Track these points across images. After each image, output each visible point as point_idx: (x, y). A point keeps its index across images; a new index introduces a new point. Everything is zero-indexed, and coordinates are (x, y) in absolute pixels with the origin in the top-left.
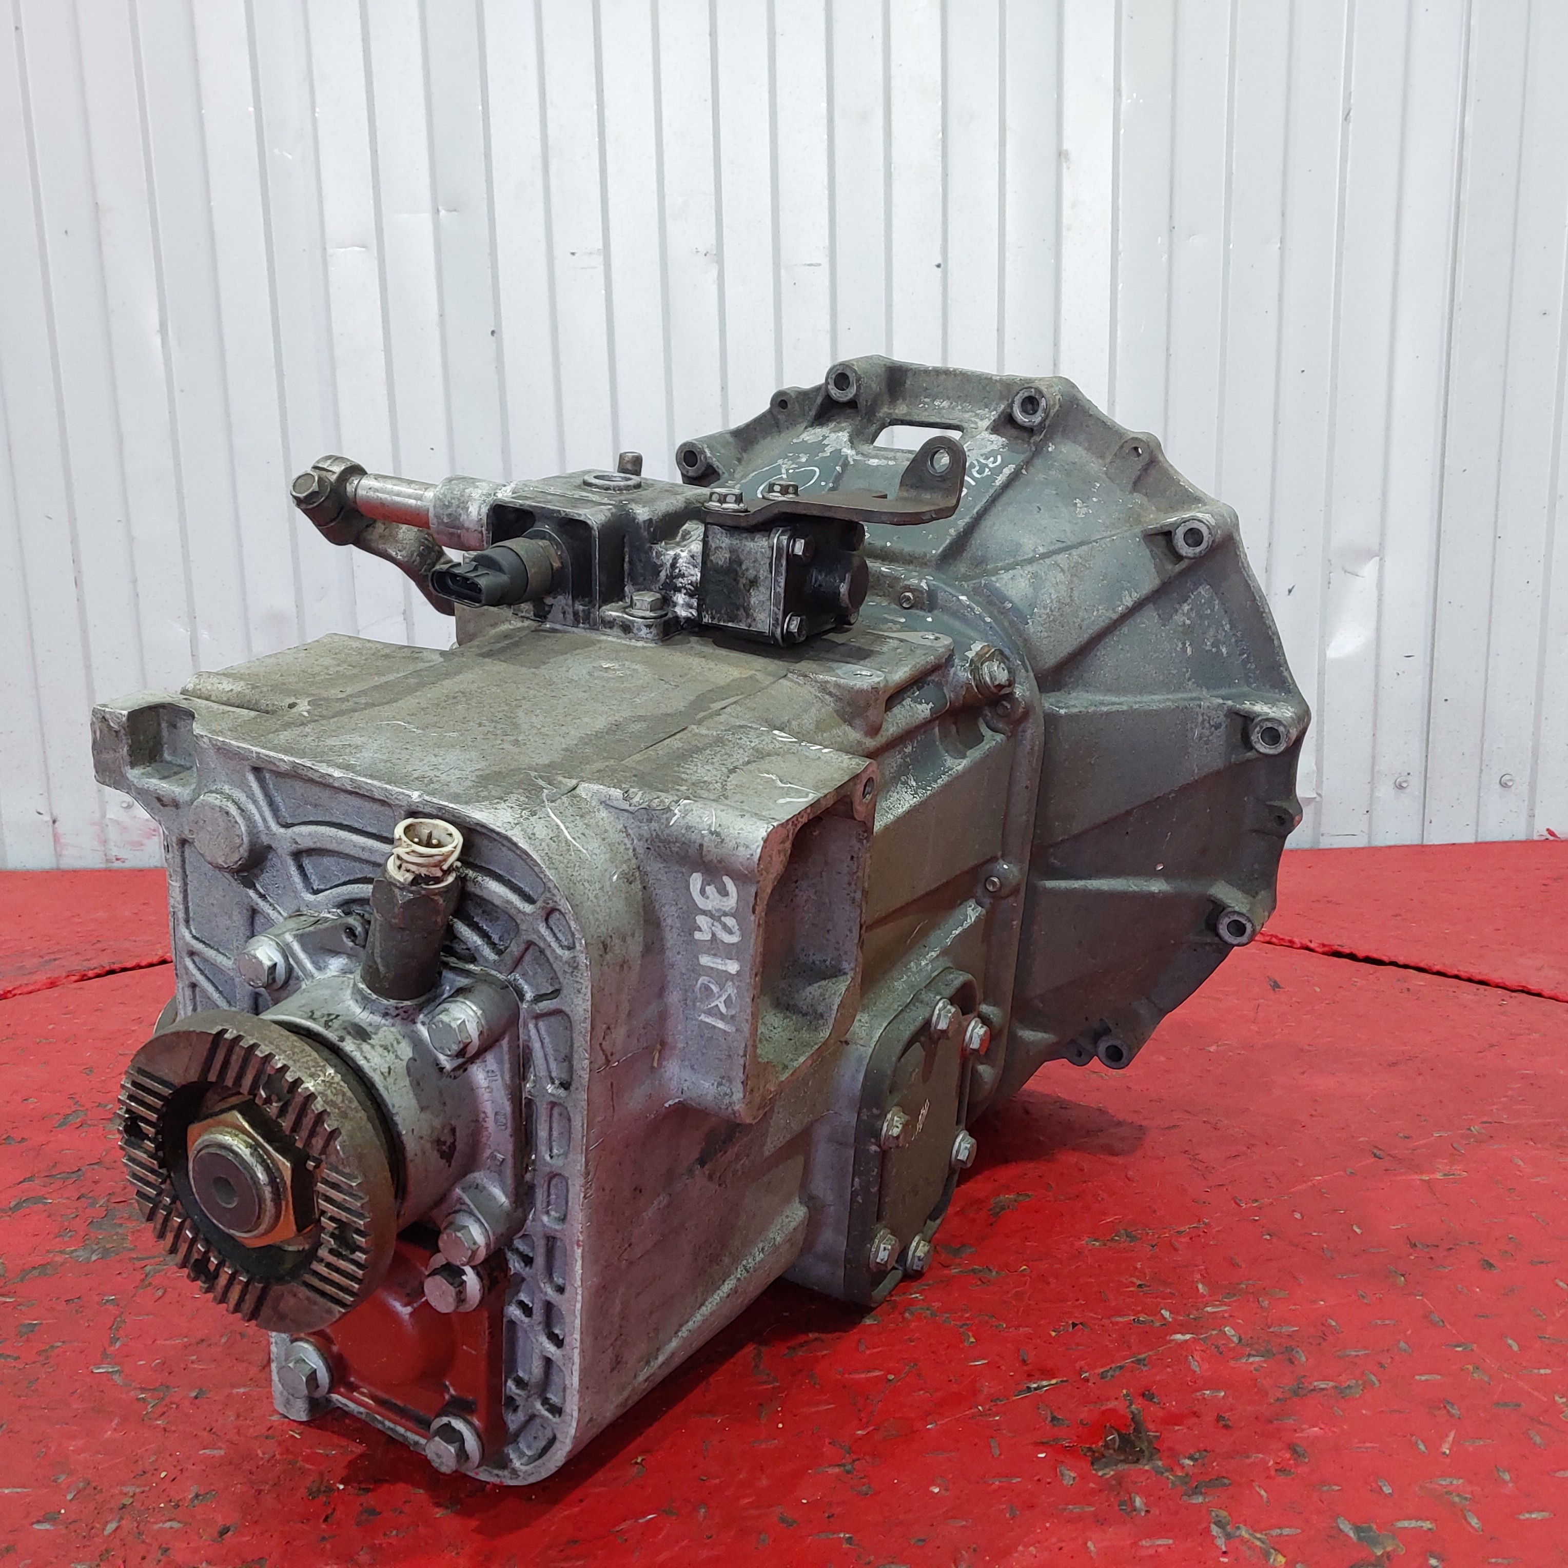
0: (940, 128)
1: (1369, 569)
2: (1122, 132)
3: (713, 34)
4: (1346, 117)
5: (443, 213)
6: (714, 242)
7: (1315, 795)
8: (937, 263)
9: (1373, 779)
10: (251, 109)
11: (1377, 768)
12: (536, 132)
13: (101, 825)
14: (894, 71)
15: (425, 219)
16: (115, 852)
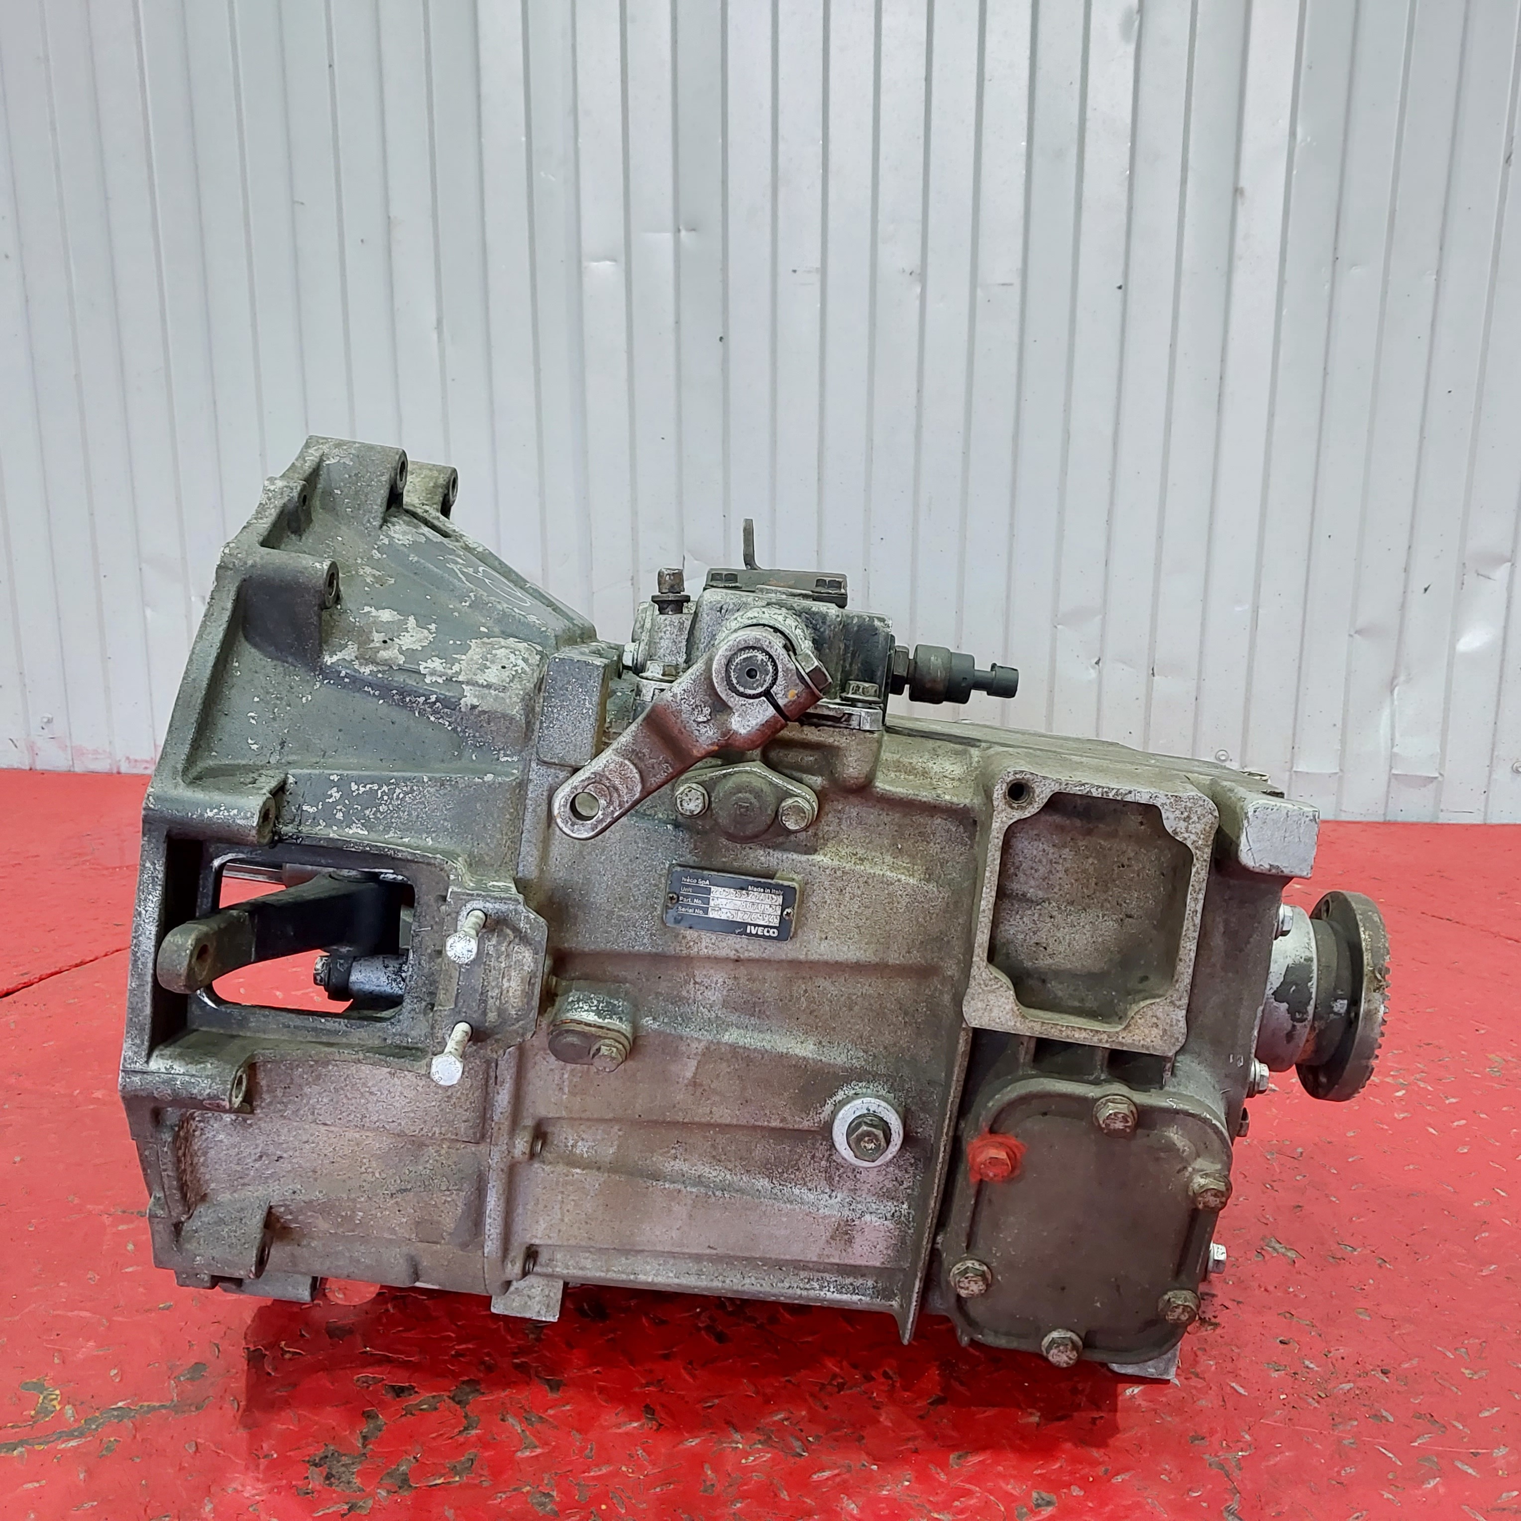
0: (1128, 166)
1: (1501, 573)
2: (1295, 172)
3: (928, 79)
4: (1508, 160)
5: (683, 233)
6: (919, 263)
7: (1437, 775)
8: (1119, 285)
9: (1491, 763)
10: (524, 139)
11: (1496, 753)
12: (769, 165)
14: (1089, 114)
15: (667, 237)
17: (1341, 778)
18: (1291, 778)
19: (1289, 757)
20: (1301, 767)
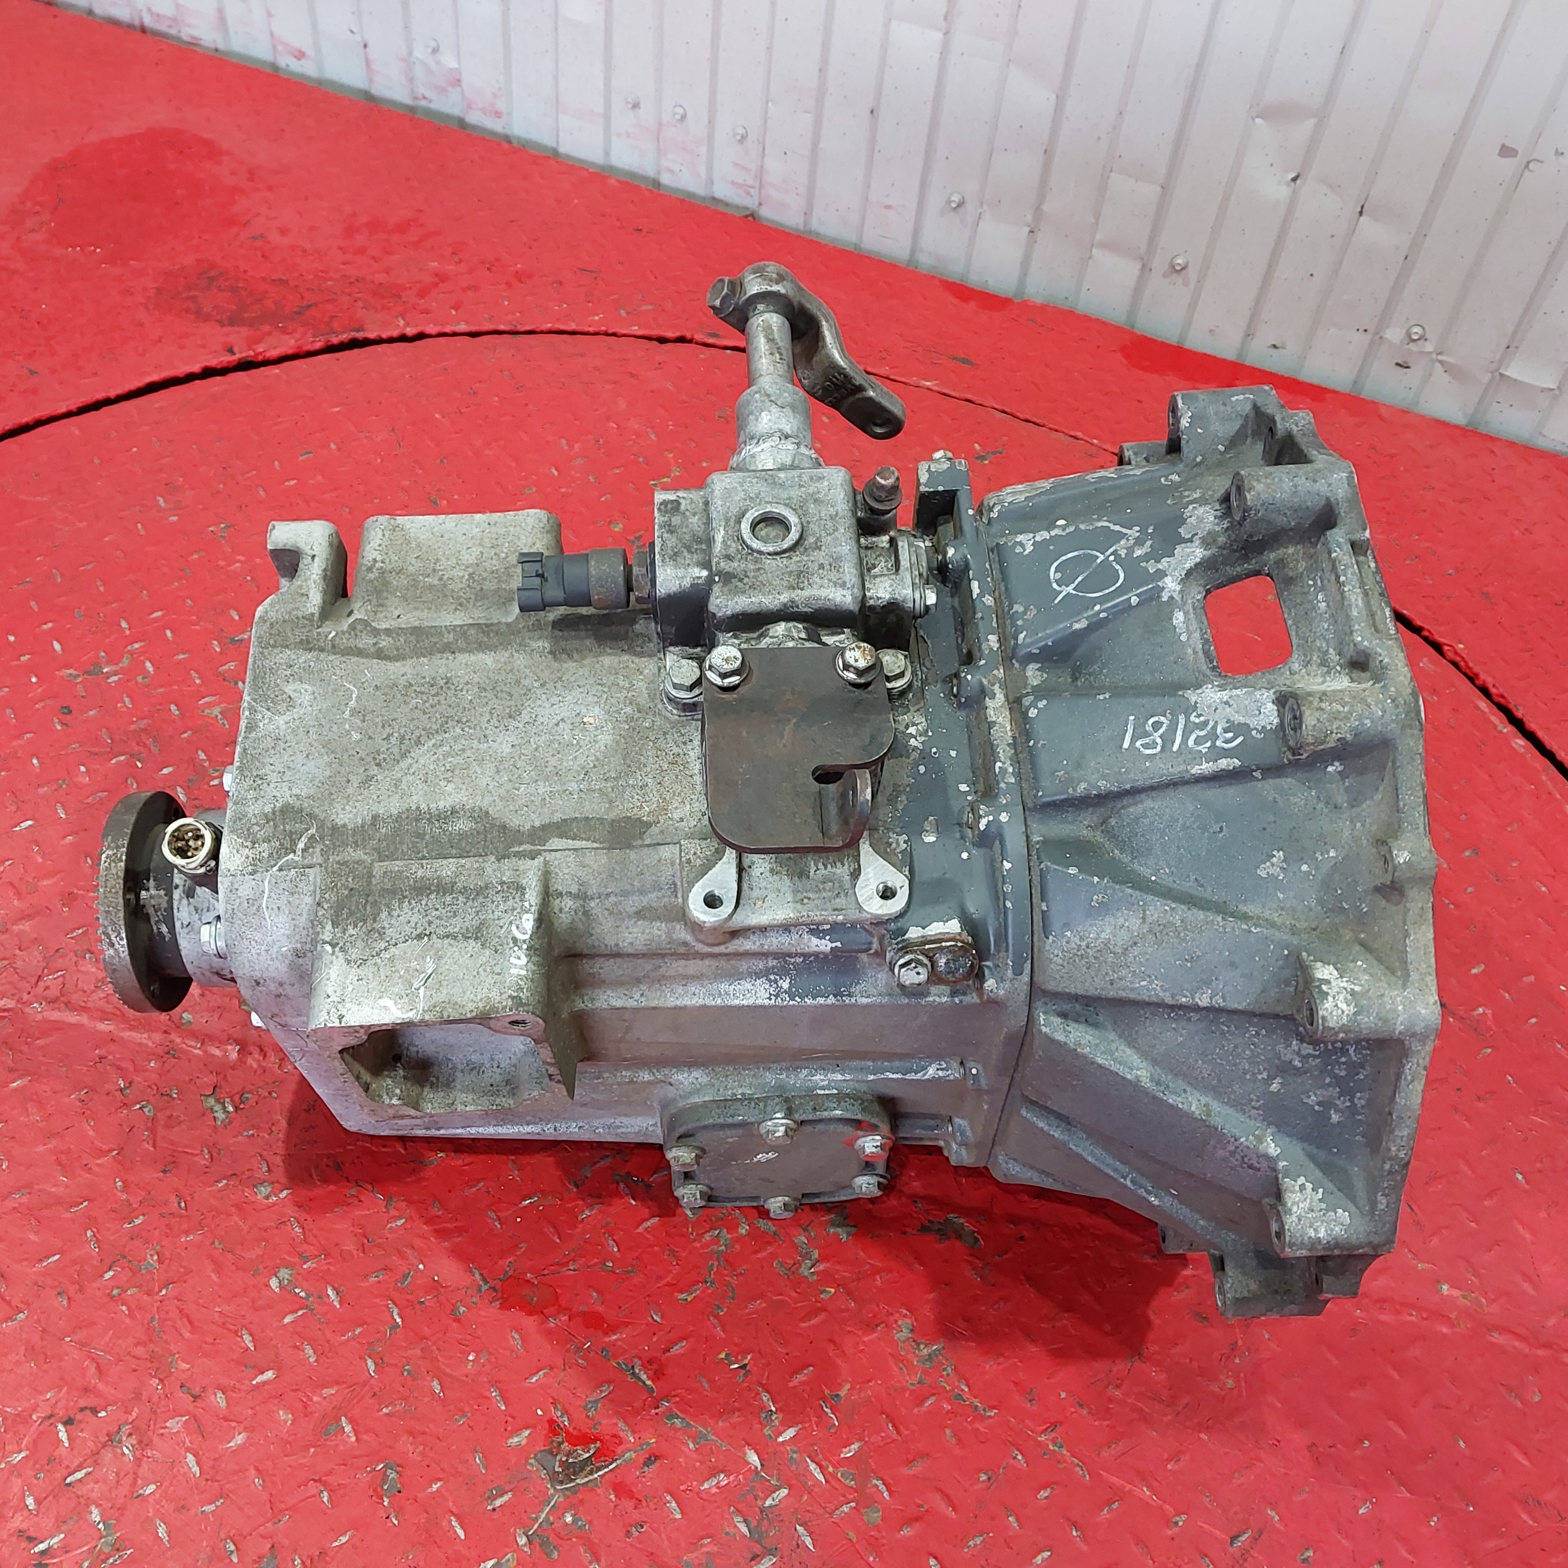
13: (408, 61)
16: (421, 90)
17: (1555, 398)
18: (1491, 381)
19: (1498, 357)
20: (1511, 372)
